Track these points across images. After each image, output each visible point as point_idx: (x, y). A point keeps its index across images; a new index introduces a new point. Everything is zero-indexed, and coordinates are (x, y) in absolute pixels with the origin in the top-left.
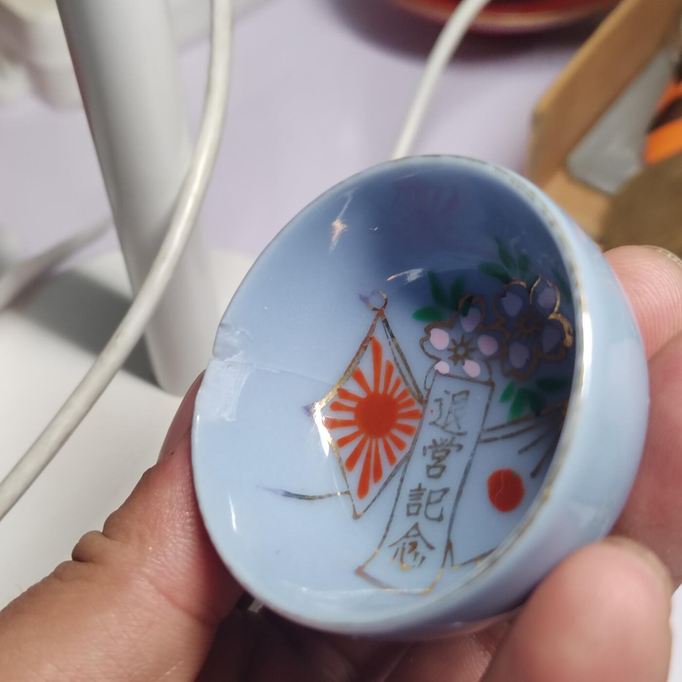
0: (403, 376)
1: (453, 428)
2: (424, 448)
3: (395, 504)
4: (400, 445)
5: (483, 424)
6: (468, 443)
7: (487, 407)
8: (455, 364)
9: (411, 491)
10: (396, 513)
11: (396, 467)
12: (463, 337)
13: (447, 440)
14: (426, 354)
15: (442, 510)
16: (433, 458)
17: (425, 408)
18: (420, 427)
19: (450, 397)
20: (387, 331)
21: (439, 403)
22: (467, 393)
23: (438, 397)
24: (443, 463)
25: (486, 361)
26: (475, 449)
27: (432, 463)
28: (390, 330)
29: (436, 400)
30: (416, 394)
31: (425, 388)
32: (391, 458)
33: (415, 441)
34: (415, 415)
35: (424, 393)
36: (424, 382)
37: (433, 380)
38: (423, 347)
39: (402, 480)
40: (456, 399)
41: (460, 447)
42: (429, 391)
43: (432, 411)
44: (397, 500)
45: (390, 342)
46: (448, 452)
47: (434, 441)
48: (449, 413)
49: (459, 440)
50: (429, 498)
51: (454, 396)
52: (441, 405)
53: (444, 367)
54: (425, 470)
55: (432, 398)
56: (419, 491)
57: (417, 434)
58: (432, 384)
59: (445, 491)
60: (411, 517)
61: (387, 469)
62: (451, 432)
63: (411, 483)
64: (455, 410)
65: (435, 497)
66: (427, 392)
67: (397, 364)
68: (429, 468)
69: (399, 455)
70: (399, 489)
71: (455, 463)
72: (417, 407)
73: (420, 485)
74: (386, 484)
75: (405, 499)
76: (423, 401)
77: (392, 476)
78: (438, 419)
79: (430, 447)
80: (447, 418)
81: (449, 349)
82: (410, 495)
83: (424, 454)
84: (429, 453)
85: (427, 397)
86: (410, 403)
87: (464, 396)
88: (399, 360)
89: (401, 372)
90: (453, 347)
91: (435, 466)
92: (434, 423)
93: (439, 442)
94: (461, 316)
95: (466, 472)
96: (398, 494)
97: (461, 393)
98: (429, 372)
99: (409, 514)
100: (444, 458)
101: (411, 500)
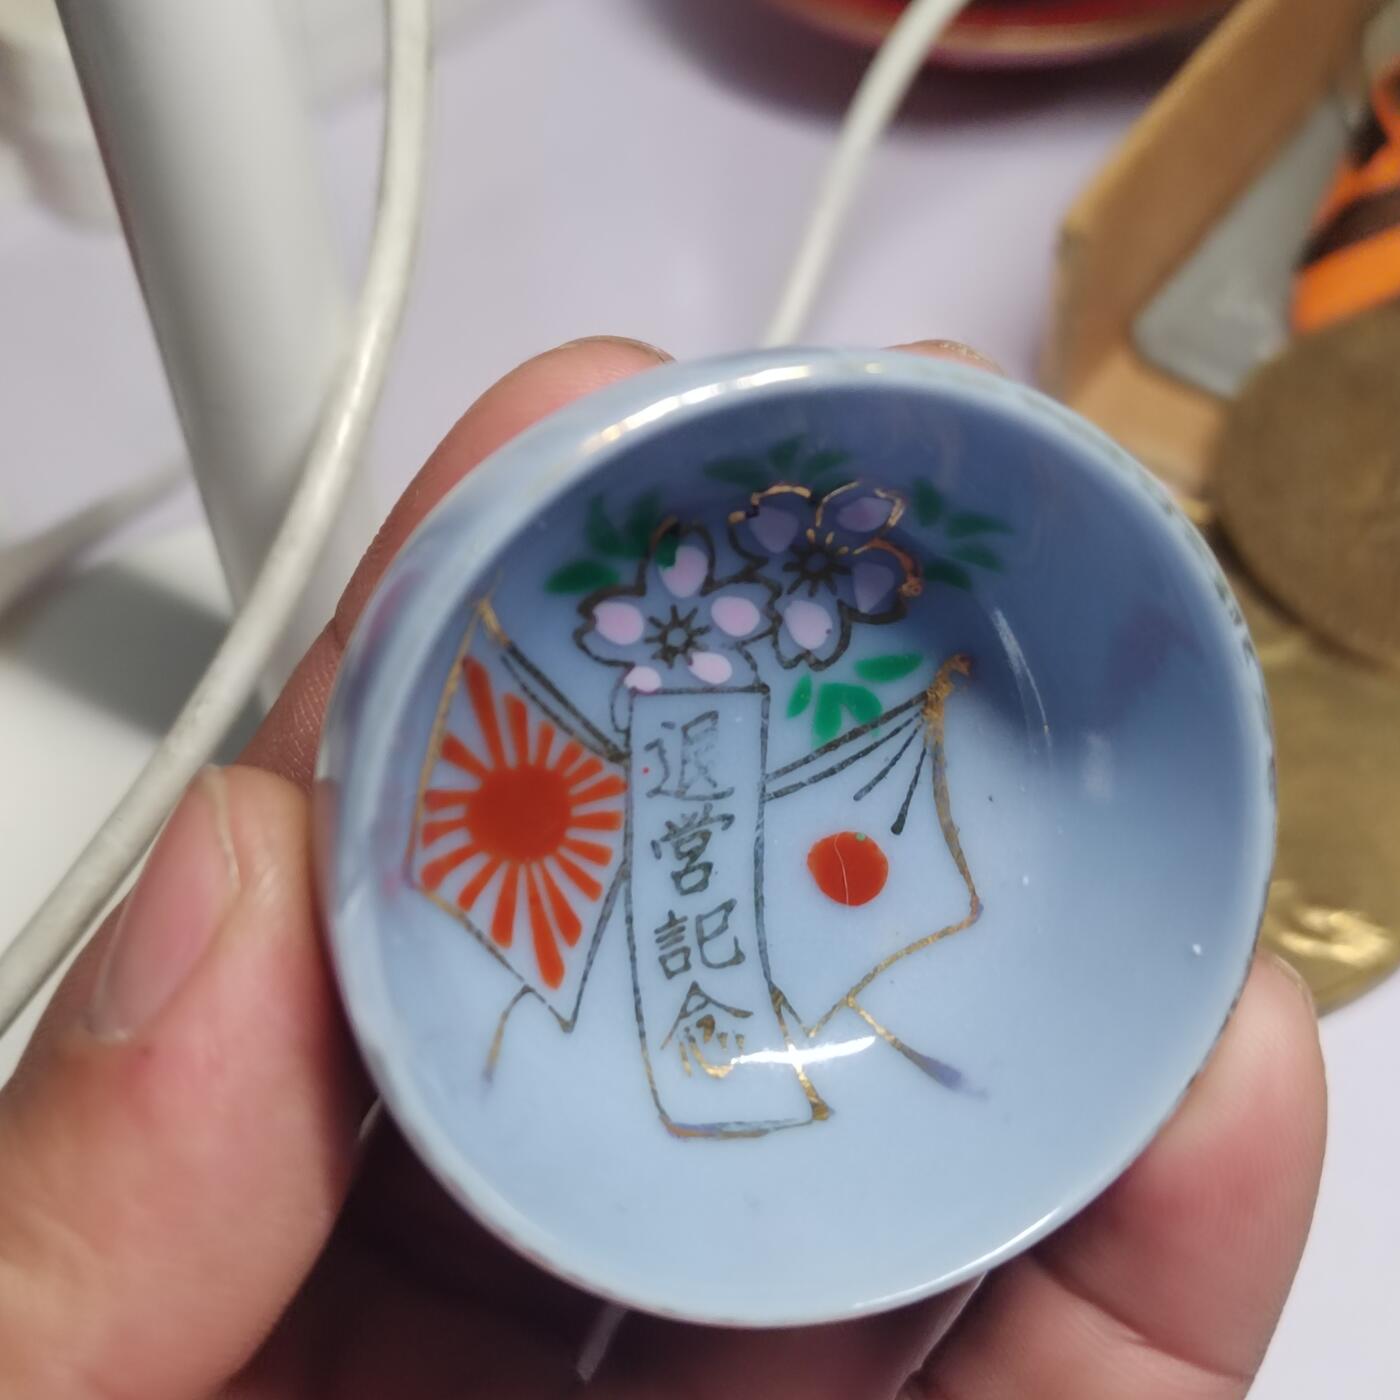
0: (556, 719)
1: (701, 788)
2: (654, 844)
3: (634, 968)
4: (599, 855)
5: (763, 765)
6: (743, 805)
7: (764, 732)
8: (671, 666)
9: (657, 932)
10: (641, 983)
11: (606, 900)
12: (674, 610)
13: (695, 815)
14: (597, 659)
15: (736, 942)
16: (680, 856)
17: (628, 769)
18: (629, 809)
19: (677, 733)
21: (656, 750)
22: (713, 715)
23: (651, 740)
24: (701, 859)
25: (740, 647)
26: (761, 815)
27: (680, 866)
29: (650, 747)
30: (599, 746)
31: (617, 729)
32: (589, 887)
33: (628, 838)
34: (609, 788)
35: (618, 740)
36: (609, 720)
37: (631, 709)
38: (583, 648)
39: (629, 920)
40: (692, 732)
41: (728, 819)
42: (627, 732)
43: (646, 771)
44: (633, 959)
46: (706, 836)
47: (670, 825)
48: (684, 762)
49: (720, 808)
50: (699, 931)
51: (685, 729)
52: (662, 753)
53: (646, 677)
54: (671, 883)
55: (638, 743)
56: (673, 924)
57: (628, 824)
58: (630, 718)
59: (728, 907)
60: (676, 978)
61: (586, 910)
62: (699, 798)
63: (650, 918)
64: (696, 753)
65: (710, 926)
66: (622, 737)
67: (534, 697)
68: (677, 877)
69: (603, 875)
70: (630, 938)
71: (728, 852)
72: (609, 771)
73: (671, 914)
74: (597, 939)
75: (648, 951)
76: (620, 757)
77: (603, 920)
78: (664, 780)
79: (666, 839)
80: (683, 773)
81: (648, 640)
82: (659, 941)
83: (658, 856)
84: (667, 849)
85: (627, 744)
86: (591, 768)
87: (708, 723)
88: (535, 687)
89: (545, 709)
90: (655, 632)
91: (687, 871)
92: (657, 791)
93: (679, 824)
94: (661, 568)
95: (758, 861)
96: (633, 949)
97: (699, 719)
98: (614, 694)
100: (701, 849)
101: (662, 948)
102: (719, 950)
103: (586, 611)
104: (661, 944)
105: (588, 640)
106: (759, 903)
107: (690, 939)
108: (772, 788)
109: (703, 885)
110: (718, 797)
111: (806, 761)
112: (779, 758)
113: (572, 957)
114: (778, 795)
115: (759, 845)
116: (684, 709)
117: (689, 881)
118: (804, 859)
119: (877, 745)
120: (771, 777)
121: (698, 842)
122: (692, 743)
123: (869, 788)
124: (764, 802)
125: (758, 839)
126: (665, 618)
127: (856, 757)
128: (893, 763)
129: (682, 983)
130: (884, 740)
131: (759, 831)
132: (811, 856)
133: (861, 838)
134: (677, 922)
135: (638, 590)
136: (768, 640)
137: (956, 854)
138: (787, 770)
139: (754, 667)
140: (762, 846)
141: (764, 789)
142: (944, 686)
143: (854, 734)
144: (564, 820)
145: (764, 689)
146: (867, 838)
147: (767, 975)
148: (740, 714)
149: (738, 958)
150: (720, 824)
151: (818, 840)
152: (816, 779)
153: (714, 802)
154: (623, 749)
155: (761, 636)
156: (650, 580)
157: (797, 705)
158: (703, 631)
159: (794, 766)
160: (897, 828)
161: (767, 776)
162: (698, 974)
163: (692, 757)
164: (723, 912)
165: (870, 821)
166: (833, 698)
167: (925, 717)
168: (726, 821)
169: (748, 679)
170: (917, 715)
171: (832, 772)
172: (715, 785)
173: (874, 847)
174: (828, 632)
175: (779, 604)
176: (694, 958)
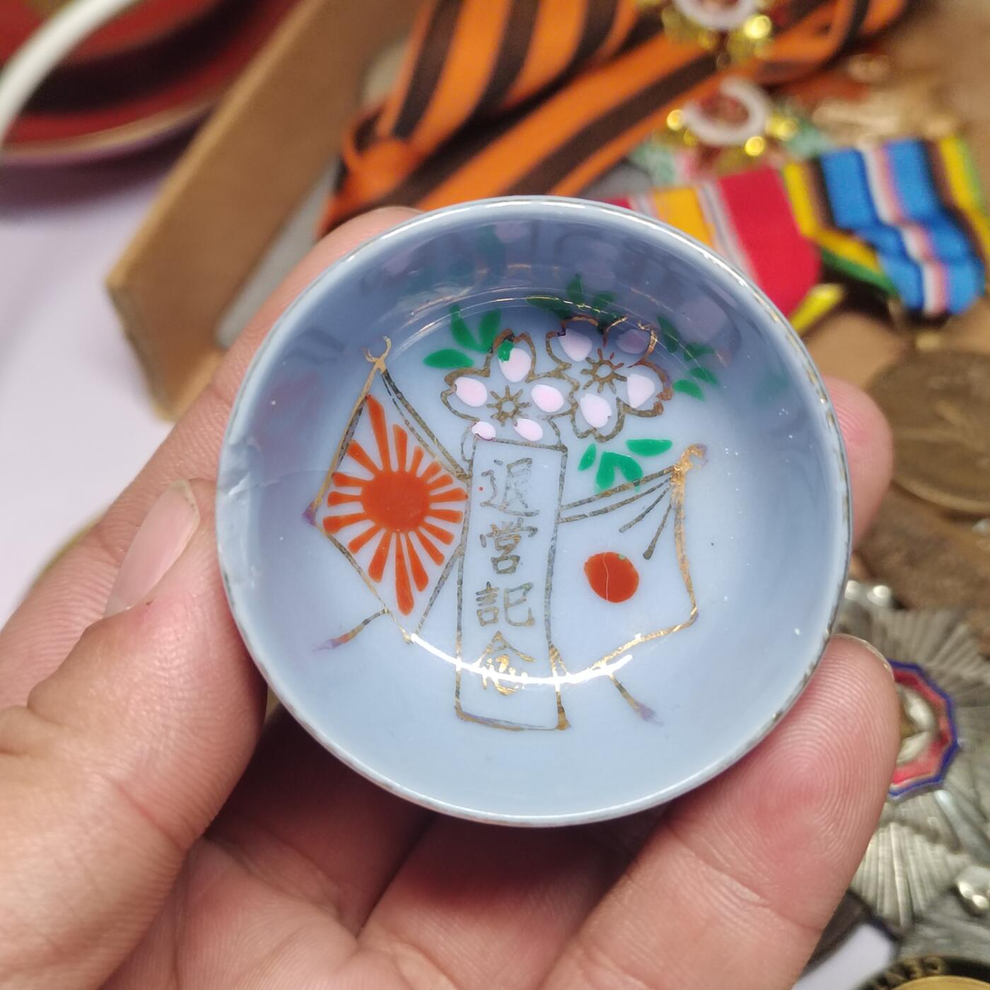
0: (426, 446)
1: (517, 507)
2: (481, 537)
3: (460, 614)
4: (446, 537)
5: (560, 500)
6: (544, 523)
7: (562, 477)
8: (503, 425)
9: (477, 594)
10: (463, 625)
11: (447, 567)
12: (507, 389)
13: (512, 523)
14: (455, 412)
15: (530, 611)
16: (499, 548)
17: (469, 486)
18: (468, 512)
19: (503, 470)
20: (388, 385)
21: (489, 477)
22: (528, 461)
23: (486, 470)
24: (513, 553)
25: (550, 419)
26: (556, 531)
27: (498, 555)
28: (392, 384)
29: (486, 474)
30: (452, 468)
31: (464, 459)
32: (437, 556)
33: (465, 529)
34: (456, 495)
35: (465, 466)
36: (460, 452)
37: (475, 448)
38: (447, 404)
39: (460, 582)
40: (514, 469)
41: (534, 531)
42: (471, 462)
43: (481, 489)
44: (460, 608)
45: (393, 400)
46: (517, 539)
47: (494, 527)
48: (507, 488)
49: (529, 522)
50: (507, 599)
51: (509, 467)
52: (493, 479)
53: (486, 428)
54: (491, 564)
55: (477, 472)
56: (489, 591)
57: (467, 521)
58: (474, 453)
59: (527, 588)
60: (486, 626)
61: (433, 571)
62: (515, 513)
63: (474, 584)
64: (515, 484)
65: (513, 598)
66: (468, 464)
67: (412, 430)
68: (495, 561)
69: (446, 550)
70: (460, 594)
71: (532, 552)
72: (457, 484)
73: (488, 584)
74: (437, 590)
75: (471, 605)
76: (466, 477)
77: (443, 579)
78: (492, 498)
79: (490, 535)
80: (506, 495)
81: (489, 406)
82: (478, 600)
83: (484, 546)
84: (491, 542)
85: (470, 470)
86: (445, 481)
87: (525, 465)
88: (413, 423)
89: (419, 439)
90: (495, 402)
91: (503, 558)
92: (487, 504)
93: (500, 527)
94: (500, 361)
95: (551, 561)
96: (460, 601)
97: (518, 462)
98: (464, 437)
99: (483, 623)
100: (513, 546)
101: (480, 605)
102: (518, 614)
103: (450, 381)
104: (479, 603)
105: (450, 400)
106: (549, 589)
107: (500, 603)
108: (565, 515)
109: (513, 569)
110: (527, 515)
111: (589, 501)
112: (571, 496)
113: (420, 598)
114: (568, 520)
115: (553, 550)
116: (510, 454)
117: (504, 565)
118: (582, 566)
119: (638, 497)
120: (565, 507)
121: (511, 541)
122: (513, 477)
123: (630, 526)
124: (558, 523)
125: (552, 546)
126: (502, 394)
127: (623, 504)
128: (647, 511)
129: (491, 630)
130: (642, 495)
131: (553, 541)
132: (586, 564)
133: (622, 558)
134: (491, 589)
135: (485, 373)
136: (568, 418)
137: (686, 579)
138: (575, 505)
139: (558, 434)
140: (554, 552)
141: (559, 515)
142: (686, 464)
143: (622, 488)
144: (425, 511)
145: (563, 449)
146: (626, 558)
147: (548, 637)
148: (547, 464)
149: (531, 621)
150: (528, 533)
151: (593, 555)
152: (595, 514)
153: (525, 518)
154: (467, 473)
155: (563, 414)
156: (492, 368)
157: (586, 462)
158: (525, 405)
159: (581, 503)
160: (648, 555)
161: (562, 506)
162: (502, 626)
163: (513, 486)
164: (523, 590)
165: (630, 548)
166: (611, 462)
167: (672, 484)
168: (532, 532)
169: (553, 440)
170: (666, 481)
171: (605, 511)
172: (527, 507)
173: (630, 565)
174: (609, 417)
175: (577, 395)
176: (501, 616)
